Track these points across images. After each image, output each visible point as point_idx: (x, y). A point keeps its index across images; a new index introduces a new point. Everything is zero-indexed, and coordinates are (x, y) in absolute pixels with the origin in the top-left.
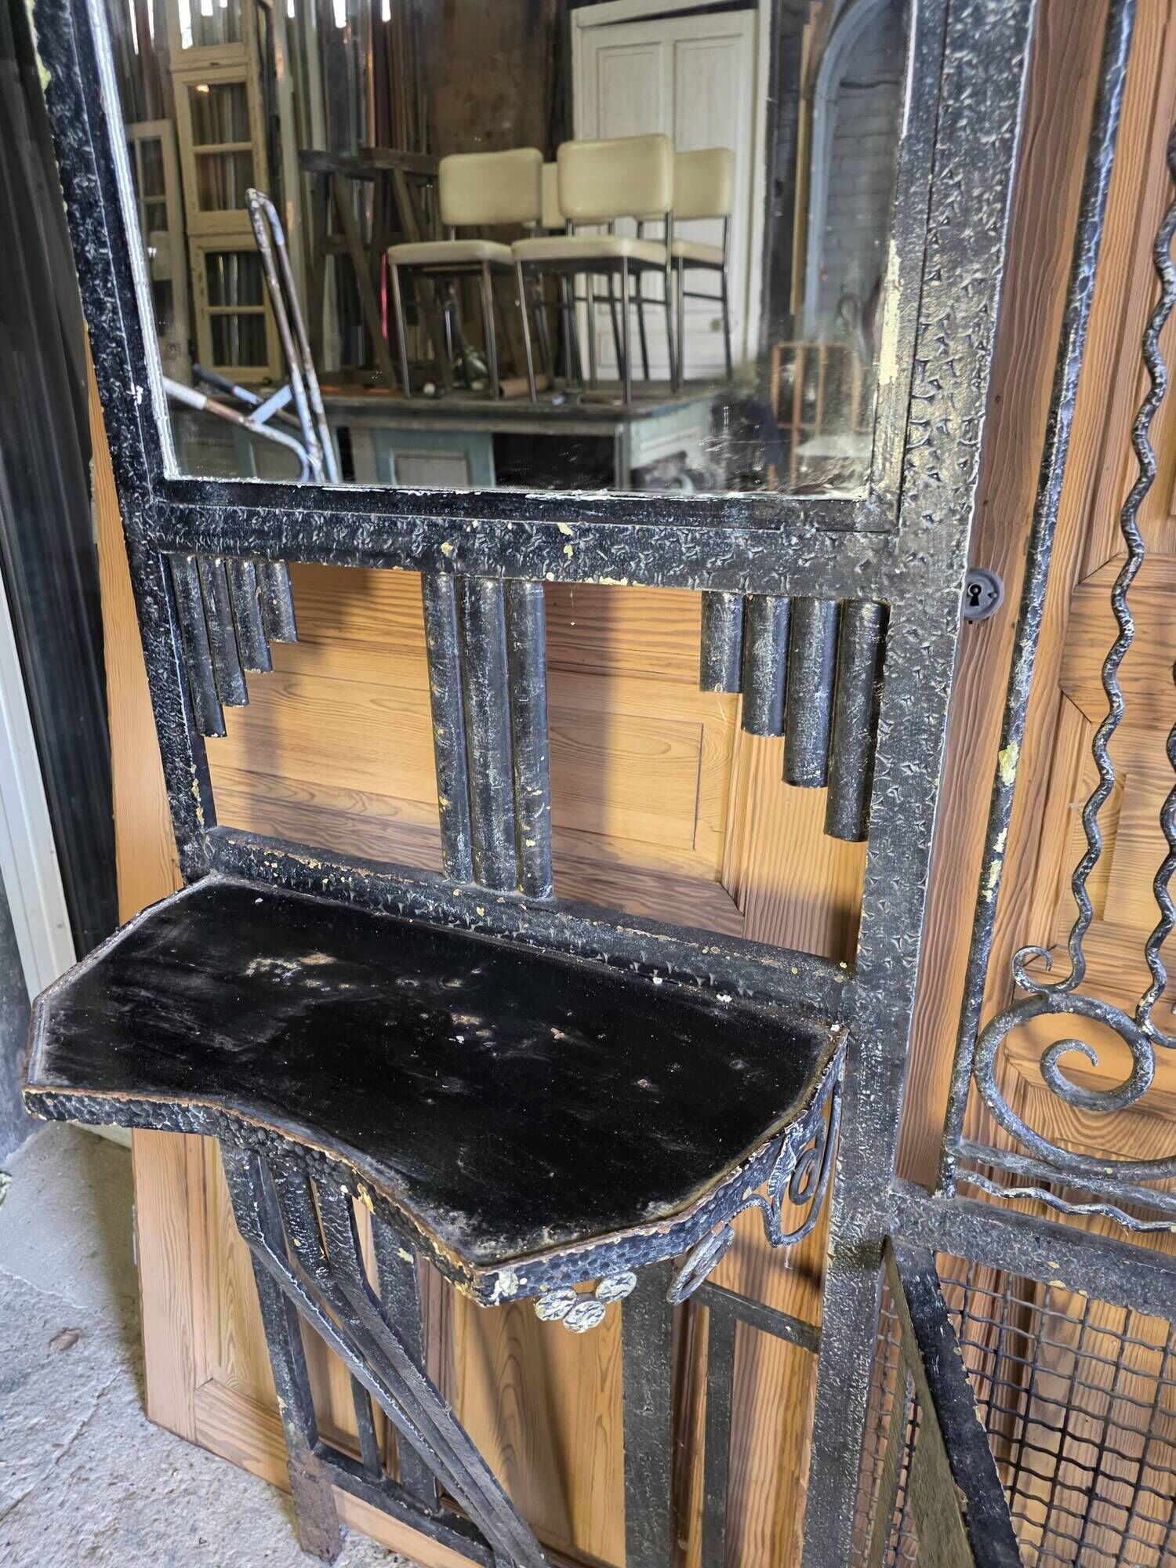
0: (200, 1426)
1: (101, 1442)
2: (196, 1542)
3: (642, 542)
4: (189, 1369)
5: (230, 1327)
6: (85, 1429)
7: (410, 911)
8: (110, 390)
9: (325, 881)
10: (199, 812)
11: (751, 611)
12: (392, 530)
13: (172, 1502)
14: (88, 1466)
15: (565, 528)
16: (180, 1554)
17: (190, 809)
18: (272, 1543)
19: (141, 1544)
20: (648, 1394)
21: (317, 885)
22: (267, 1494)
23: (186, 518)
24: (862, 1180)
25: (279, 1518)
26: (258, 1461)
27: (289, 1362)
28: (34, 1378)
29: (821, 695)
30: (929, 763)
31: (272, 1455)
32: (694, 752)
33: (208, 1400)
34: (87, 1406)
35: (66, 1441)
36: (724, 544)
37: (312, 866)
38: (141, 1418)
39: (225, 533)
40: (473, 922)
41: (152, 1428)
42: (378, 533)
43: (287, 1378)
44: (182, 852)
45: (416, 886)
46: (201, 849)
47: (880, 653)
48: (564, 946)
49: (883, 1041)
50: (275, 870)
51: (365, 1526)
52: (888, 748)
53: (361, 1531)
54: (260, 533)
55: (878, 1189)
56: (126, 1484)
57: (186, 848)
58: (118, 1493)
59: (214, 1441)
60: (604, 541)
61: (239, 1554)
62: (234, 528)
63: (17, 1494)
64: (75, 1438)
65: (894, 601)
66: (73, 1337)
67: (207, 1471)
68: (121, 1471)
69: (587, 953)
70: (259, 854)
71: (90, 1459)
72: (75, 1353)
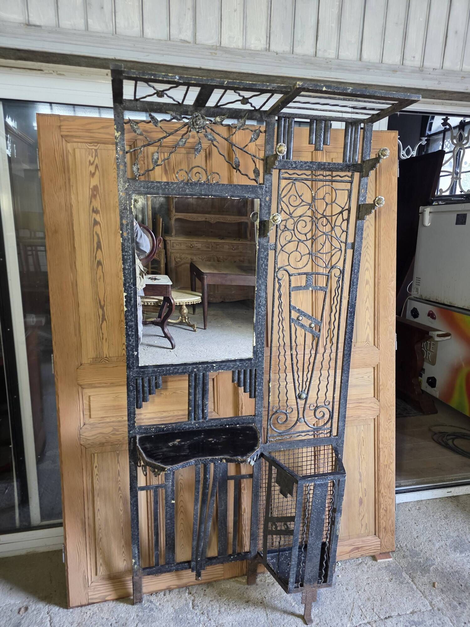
0: (90, 597)
1: (60, 620)
2: (105, 620)
3: (225, 365)
5: (100, 561)
6: (51, 621)
7: (183, 429)
8: (129, 353)
9: (165, 429)
10: (136, 424)
11: (239, 373)
12: (186, 369)
13: (92, 618)
15: (214, 365)
16: (104, 623)
17: (133, 424)
18: (124, 608)
21: (163, 430)
22: (114, 603)
23: (143, 372)
25: (122, 604)
26: (110, 595)
27: (138, 547)
28: (23, 622)
29: (249, 381)
30: (262, 387)
33: (93, 588)
34: (46, 618)
36: (236, 365)
37: (162, 427)
39: (152, 373)
40: (195, 427)
41: (71, 610)
42: (183, 369)
43: (137, 552)
44: (129, 433)
45: (184, 425)
46: (135, 431)
47: (255, 375)
48: (212, 426)
50: (153, 430)
52: (258, 386)
54: (160, 372)
56: (76, 622)
57: (131, 432)
59: (96, 599)
60: (220, 366)
61: (118, 615)
62: (154, 372)
64: (51, 624)
65: (257, 369)
66: (25, 608)
67: (95, 608)
68: (72, 621)
69: (216, 426)
70: (150, 428)
71: (61, 624)
72: (29, 611)
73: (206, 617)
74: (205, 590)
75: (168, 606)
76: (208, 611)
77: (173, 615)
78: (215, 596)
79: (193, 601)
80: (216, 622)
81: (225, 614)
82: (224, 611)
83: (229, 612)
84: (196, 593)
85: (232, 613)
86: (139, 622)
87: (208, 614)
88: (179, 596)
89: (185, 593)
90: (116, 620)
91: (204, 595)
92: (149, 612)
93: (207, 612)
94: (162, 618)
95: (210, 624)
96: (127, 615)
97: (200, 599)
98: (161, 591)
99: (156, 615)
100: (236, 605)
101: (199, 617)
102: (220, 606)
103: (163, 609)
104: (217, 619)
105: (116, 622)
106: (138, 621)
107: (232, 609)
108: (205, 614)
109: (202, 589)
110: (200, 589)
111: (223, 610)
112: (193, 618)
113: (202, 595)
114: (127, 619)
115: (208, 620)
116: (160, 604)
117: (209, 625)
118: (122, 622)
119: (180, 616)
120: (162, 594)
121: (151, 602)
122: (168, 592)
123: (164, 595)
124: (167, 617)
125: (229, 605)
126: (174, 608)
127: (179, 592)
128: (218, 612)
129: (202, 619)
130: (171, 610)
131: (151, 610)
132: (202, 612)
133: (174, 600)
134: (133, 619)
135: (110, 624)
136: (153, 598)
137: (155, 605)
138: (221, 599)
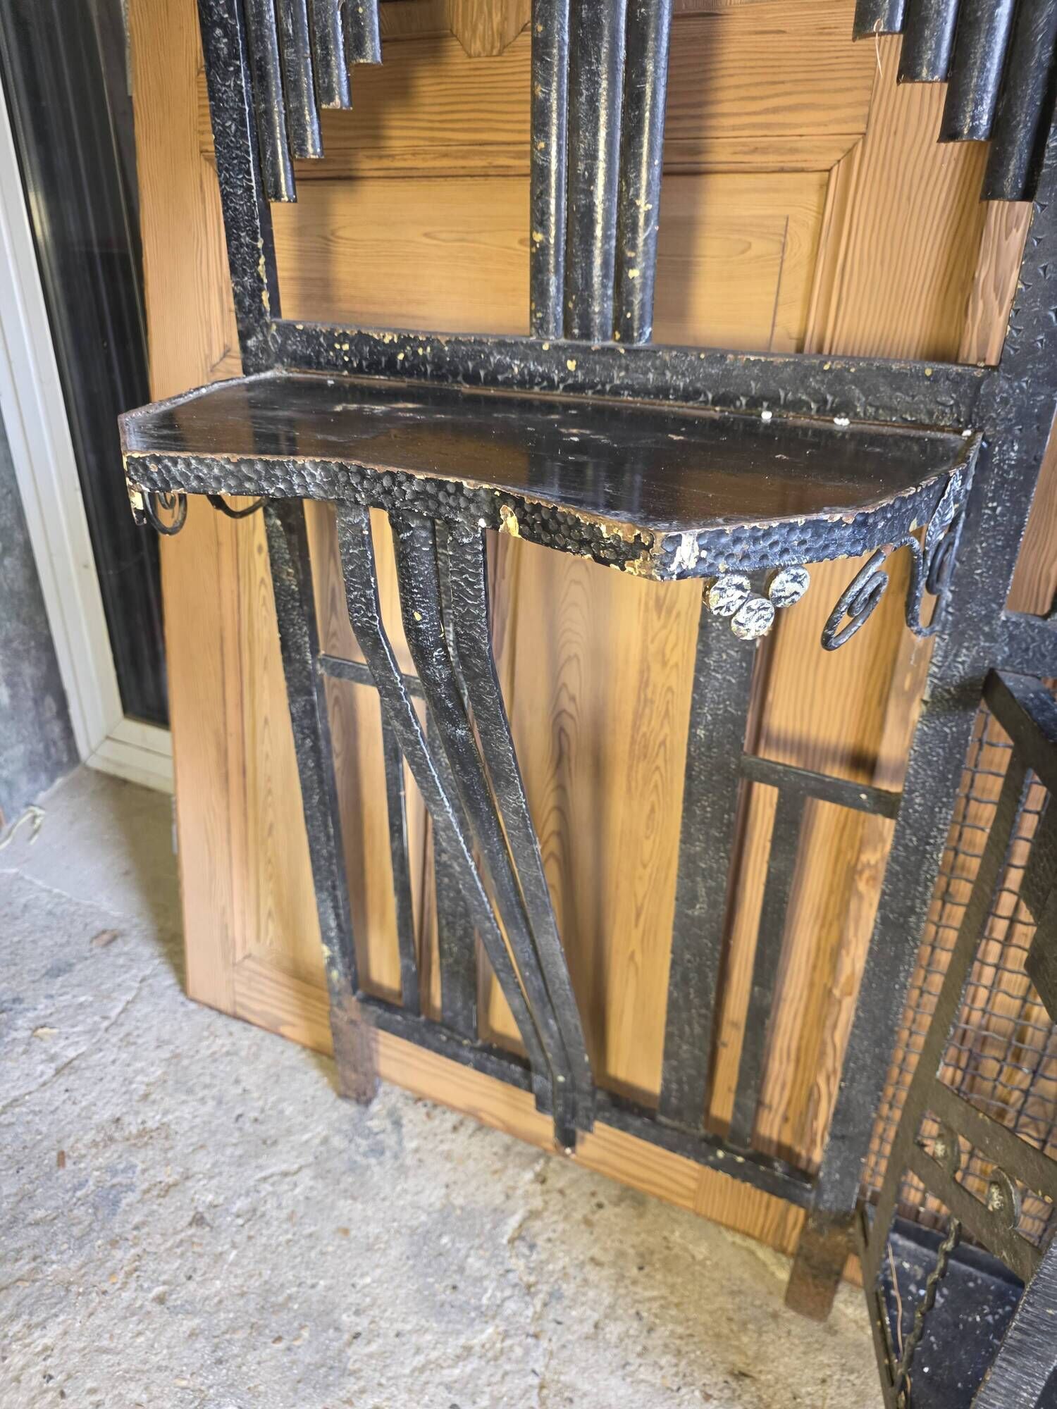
0: (239, 999)
1: (146, 1016)
2: (240, 1091)
4: (227, 944)
5: (268, 903)
6: (130, 1006)
7: (492, 378)
9: (401, 356)
10: (265, 296)
13: (215, 1061)
14: (135, 1033)
17: (255, 294)
18: (311, 1091)
19: (190, 1091)
20: (702, 891)
21: (392, 363)
22: (303, 1055)
24: (974, 610)
25: (315, 1073)
26: (293, 1025)
27: (335, 908)
28: (79, 967)
31: (308, 1019)
32: (778, 247)
33: (247, 973)
34: (130, 989)
35: (113, 1014)
37: (387, 341)
38: (181, 998)
40: (562, 380)
41: (192, 1006)
43: (333, 924)
44: (244, 349)
45: (501, 344)
46: (266, 342)
48: (662, 391)
49: (1020, 441)
50: (346, 353)
51: (397, 1076)
53: (393, 1082)
55: (990, 617)
56: (172, 1047)
57: (250, 343)
58: (165, 1053)
59: (254, 1012)
61: (281, 1100)
63: (71, 1053)
64: (122, 1012)
66: (113, 938)
67: (246, 1038)
68: (166, 1037)
69: (689, 395)
70: (330, 335)
71: (137, 1028)
72: (116, 948)
73: (530, 1312)
74: (600, 1206)
75: (436, 1174)
76: (555, 1295)
77: (424, 1218)
78: (621, 1254)
79: (533, 1215)
80: (554, 1363)
81: (608, 1355)
82: (613, 1339)
83: (632, 1358)
84: (561, 1192)
85: (644, 1374)
86: (308, 1166)
87: (545, 1305)
88: (498, 1165)
89: (524, 1167)
90: (262, 1111)
91: (588, 1222)
92: (365, 1155)
93: (551, 1295)
94: (387, 1203)
95: (527, 1352)
96: (301, 1119)
97: (560, 1227)
98: (453, 1109)
99: (376, 1178)
100: (678, 1353)
101: (508, 1292)
102: (612, 1307)
103: (411, 1173)
104: (566, 1353)
105: (256, 1120)
106: (311, 1159)
107: (650, 1358)
108: (536, 1294)
109: (593, 1194)
110: (588, 1187)
111: (613, 1331)
112: (482, 1279)
113: (578, 1216)
114: (289, 1132)
115: (532, 1330)
116: (417, 1150)
117: (518, 1351)
118: (270, 1130)
119: (445, 1240)
120: (452, 1119)
121: (397, 1124)
122: (471, 1125)
123: (455, 1129)
124: (403, 1208)
125: (650, 1330)
126: (447, 1196)
127: (508, 1148)
128: (588, 1328)
129: (511, 1306)
130: (434, 1196)
131: (378, 1151)
132: (532, 1279)
133: (471, 1165)
134: (307, 1142)
135: (238, 1111)
136: (413, 1116)
137: (400, 1142)
138: (634, 1282)
